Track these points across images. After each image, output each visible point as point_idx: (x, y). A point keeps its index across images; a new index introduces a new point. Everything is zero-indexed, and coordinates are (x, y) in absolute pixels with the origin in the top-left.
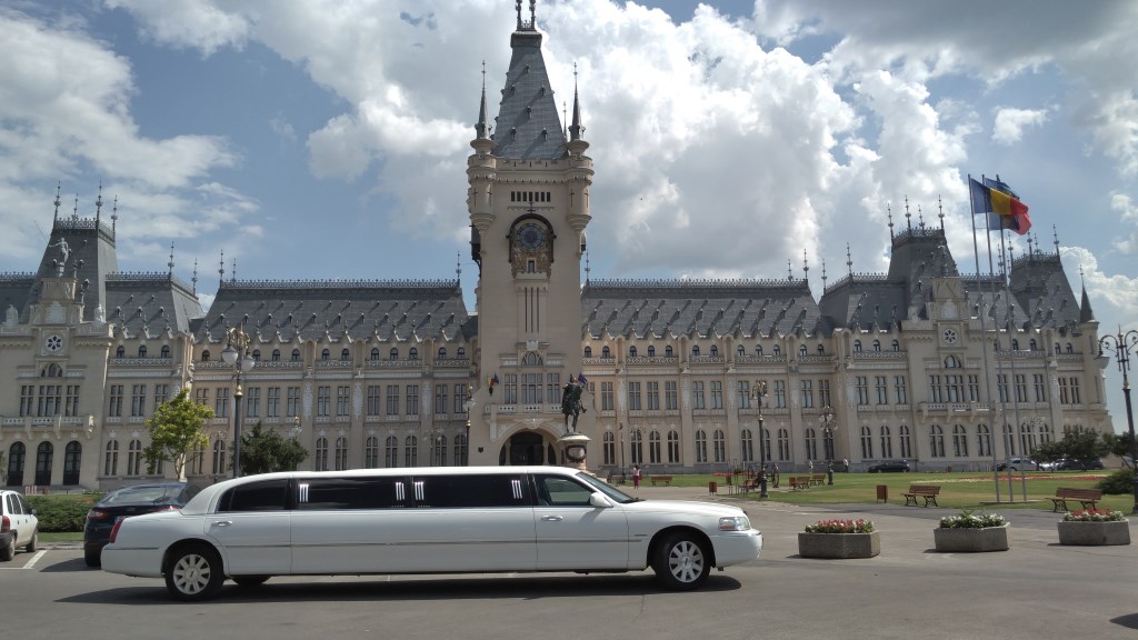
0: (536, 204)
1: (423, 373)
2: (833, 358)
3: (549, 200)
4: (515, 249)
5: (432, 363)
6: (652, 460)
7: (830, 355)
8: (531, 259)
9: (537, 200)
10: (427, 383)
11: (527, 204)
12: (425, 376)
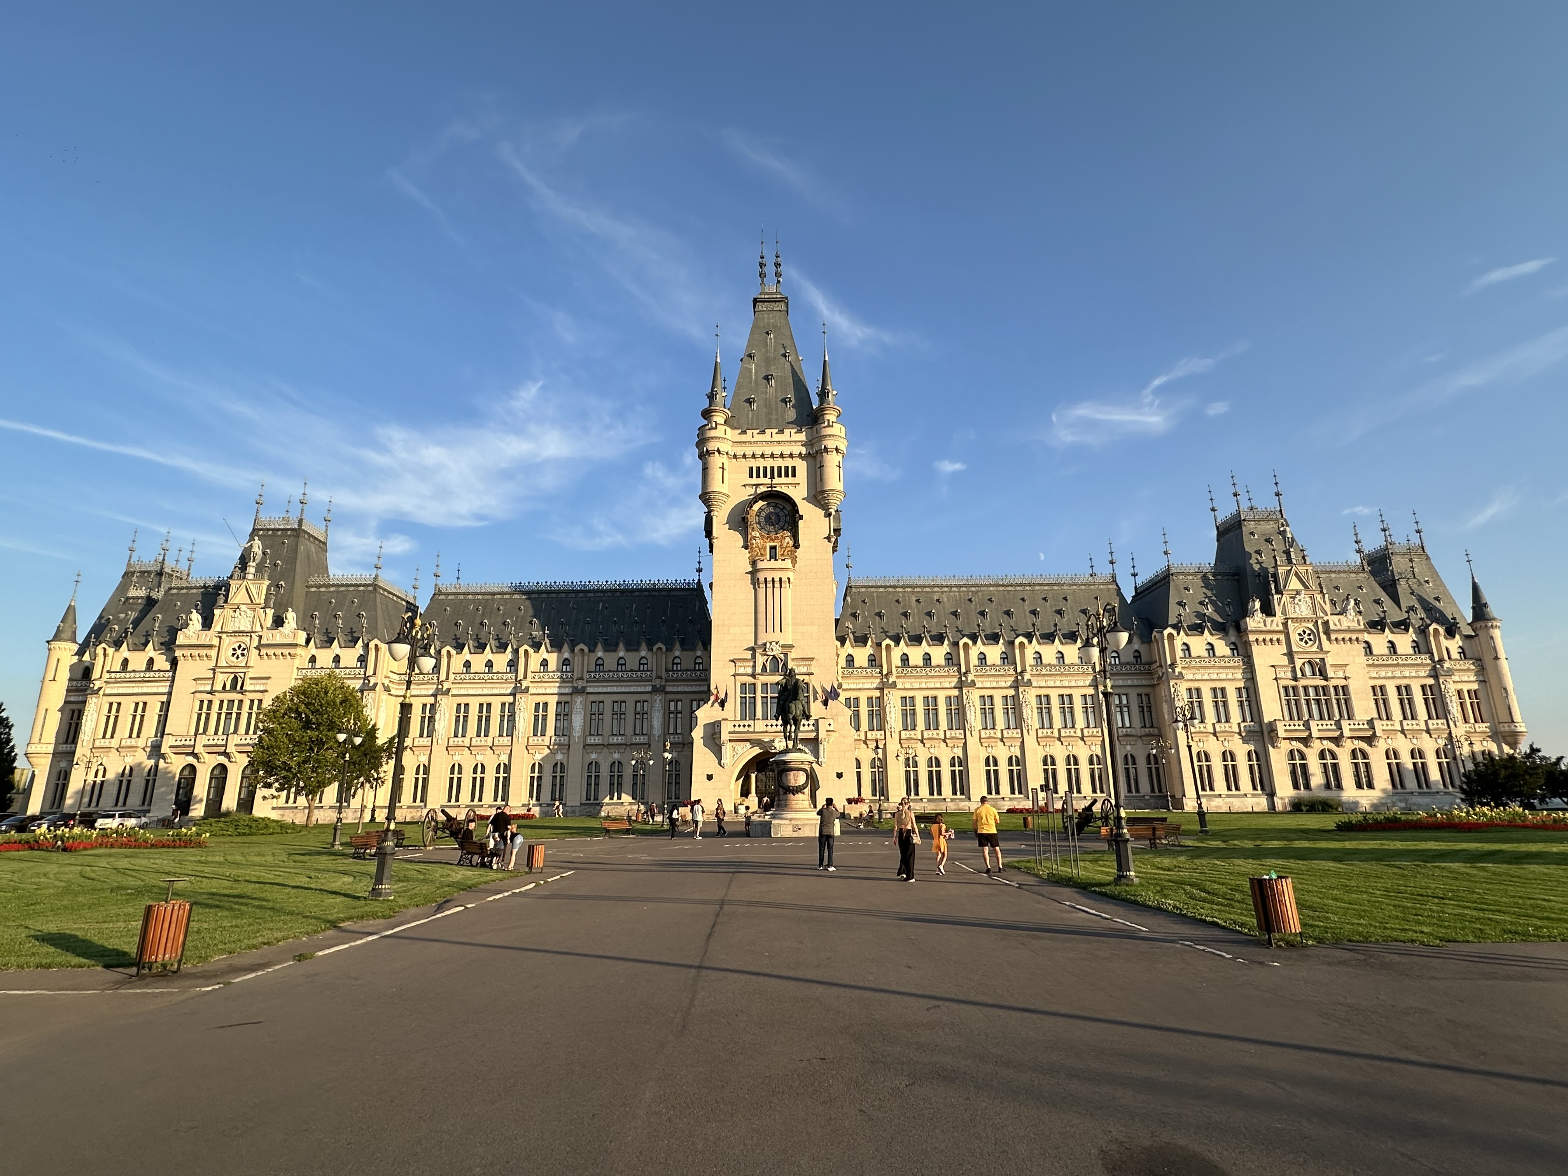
0: (777, 480)
1: (654, 687)
2: (1154, 666)
3: (794, 475)
4: (753, 533)
5: (664, 675)
6: (932, 794)
7: (1150, 664)
8: (772, 544)
9: (780, 476)
10: (658, 698)
11: (767, 481)
12: (655, 690)
